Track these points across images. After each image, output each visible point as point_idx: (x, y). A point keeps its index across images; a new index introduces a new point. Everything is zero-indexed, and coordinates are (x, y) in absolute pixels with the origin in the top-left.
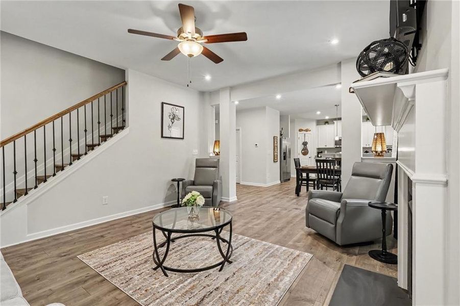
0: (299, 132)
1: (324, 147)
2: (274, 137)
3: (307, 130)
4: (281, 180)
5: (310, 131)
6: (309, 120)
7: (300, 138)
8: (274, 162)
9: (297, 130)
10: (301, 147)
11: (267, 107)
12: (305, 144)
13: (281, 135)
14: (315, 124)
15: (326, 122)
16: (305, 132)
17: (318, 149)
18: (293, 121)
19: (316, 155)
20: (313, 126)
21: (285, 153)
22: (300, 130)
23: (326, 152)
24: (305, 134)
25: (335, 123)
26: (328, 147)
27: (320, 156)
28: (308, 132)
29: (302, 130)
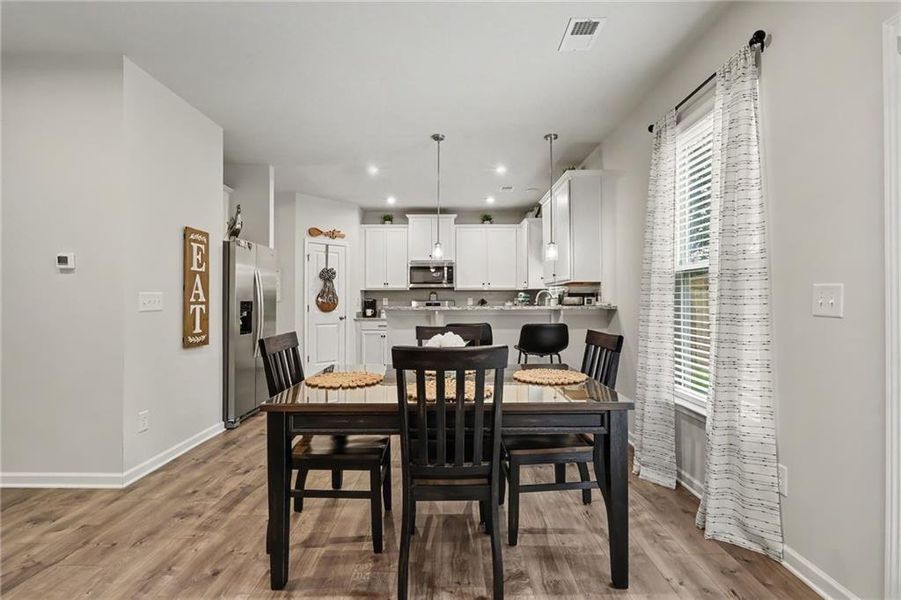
0: (309, 239)
1: (381, 287)
2: (187, 231)
3: (333, 235)
4: (225, 418)
5: (343, 237)
6: (340, 203)
7: (312, 256)
8: (186, 345)
9: (301, 231)
10: (315, 286)
11: (127, 62)
12: (327, 276)
13: (234, 233)
14: (355, 217)
15: (387, 218)
16: (327, 240)
17: (365, 292)
18: (285, 198)
19: (360, 310)
20: (349, 224)
21: (247, 306)
22: (314, 232)
23: (385, 302)
24: (327, 246)
25: (410, 220)
26: (391, 287)
27: (369, 312)
28: (337, 241)
29: (317, 232)
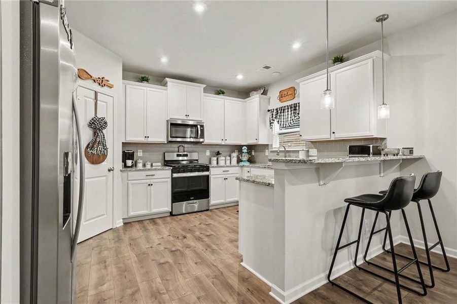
0: (78, 81)
1: (141, 139)
3: (101, 82)
5: (111, 87)
12: (97, 125)
15: (145, 79)
16: (97, 87)
19: (121, 161)
20: (115, 75)
22: (82, 74)
24: (96, 93)
25: (169, 84)
26: (150, 140)
27: (129, 163)
28: (105, 90)
29: (85, 75)
